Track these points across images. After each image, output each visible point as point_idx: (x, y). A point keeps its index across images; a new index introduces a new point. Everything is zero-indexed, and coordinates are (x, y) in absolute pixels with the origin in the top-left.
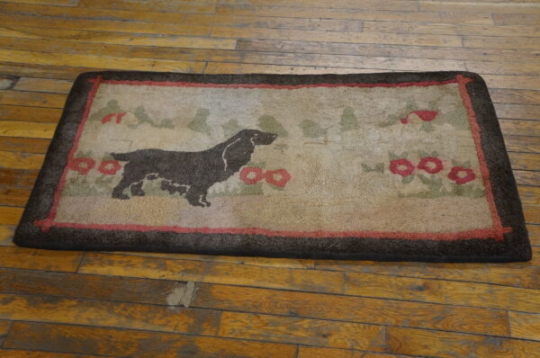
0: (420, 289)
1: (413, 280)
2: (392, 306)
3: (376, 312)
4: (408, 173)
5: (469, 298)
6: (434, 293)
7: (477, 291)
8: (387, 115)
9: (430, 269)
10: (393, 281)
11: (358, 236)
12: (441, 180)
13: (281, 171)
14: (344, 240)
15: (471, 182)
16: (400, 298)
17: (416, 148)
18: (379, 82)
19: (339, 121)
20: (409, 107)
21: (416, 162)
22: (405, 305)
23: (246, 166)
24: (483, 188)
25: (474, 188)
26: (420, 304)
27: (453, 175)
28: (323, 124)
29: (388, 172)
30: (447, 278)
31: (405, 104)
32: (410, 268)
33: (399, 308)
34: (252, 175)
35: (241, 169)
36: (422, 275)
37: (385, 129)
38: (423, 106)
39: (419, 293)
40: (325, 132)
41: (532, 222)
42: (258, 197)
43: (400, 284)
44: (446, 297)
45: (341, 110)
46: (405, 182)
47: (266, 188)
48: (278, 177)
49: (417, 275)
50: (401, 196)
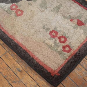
0: (19, 71)
1: (20, 67)
2: (8, 69)
3: (2, 68)
4: (54, 37)
5: (28, 83)
6: (21, 75)
7: (32, 83)
8: (69, 15)
9: (28, 68)
10: (16, 63)
11: (19, 45)
12: (60, 46)
13: (22, 12)
14: (15, 43)
15: (67, 53)
16: (12, 69)
17: (65, 31)
18: (79, 2)
19: (54, 7)
20: (78, 17)
21: (59, 35)
22: (11, 72)
23: (15, 3)
24: (67, 57)
25: (65, 56)
26: (15, 74)
27: (64, 47)
28: (48, 5)
29: (48, 32)
30: (29, 74)
31: (78, 15)
32: (23, 63)
33: (8, 71)
34: (14, 7)
35: (14, 3)
36: (24, 68)
37: (63, 19)
38: (83, 19)
39: (18, 72)
40: (46, 8)
41: (70, 77)
42: (8, 15)
43: (16, 66)
44: (23, 78)
45: (58, 4)
46: (50, 39)
47: (13, 14)
48: (19, 13)
49: (23, 67)
50: (44, 42)
